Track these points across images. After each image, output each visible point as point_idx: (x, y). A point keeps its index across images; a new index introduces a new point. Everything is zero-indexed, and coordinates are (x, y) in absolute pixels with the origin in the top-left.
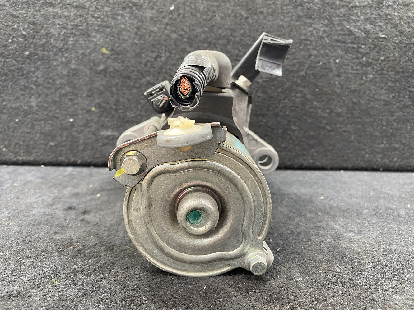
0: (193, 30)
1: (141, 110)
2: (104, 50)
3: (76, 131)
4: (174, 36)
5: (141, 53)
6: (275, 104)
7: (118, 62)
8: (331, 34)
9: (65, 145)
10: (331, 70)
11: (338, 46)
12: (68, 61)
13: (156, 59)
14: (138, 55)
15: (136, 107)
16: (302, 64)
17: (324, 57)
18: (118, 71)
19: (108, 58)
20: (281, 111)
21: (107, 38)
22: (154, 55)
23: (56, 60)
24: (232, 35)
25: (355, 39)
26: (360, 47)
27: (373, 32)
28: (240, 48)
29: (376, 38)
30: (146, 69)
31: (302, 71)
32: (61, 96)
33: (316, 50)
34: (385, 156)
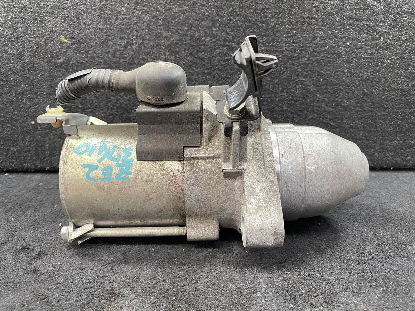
0: (170, 9)
1: (112, 109)
2: (63, 38)
3: (40, 134)
4: (147, 18)
5: (107, 40)
6: (270, 97)
7: (80, 53)
8: (342, 9)
9: (29, 151)
10: (339, 55)
11: (350, 24)
12: (21, 53)
13: (125, 47)
14: (104, 43)
15: (106, 105)
16: (303, 49)
17: (332, 39)
18: (82, 63)
19: (68, 47)
20: (277, 106)
21: (64, 22)
22: (124, 42)
23: (6, 52)
24: (218, 15)
25: (372, 15)
26: (377, 26)
27: (395, 5)
28: (229, 30)
29: (398, 13)
30: (115, 60)
31: (304, 57)
32: (18, 94)
33: (323, 30)
34: (398, 153)
